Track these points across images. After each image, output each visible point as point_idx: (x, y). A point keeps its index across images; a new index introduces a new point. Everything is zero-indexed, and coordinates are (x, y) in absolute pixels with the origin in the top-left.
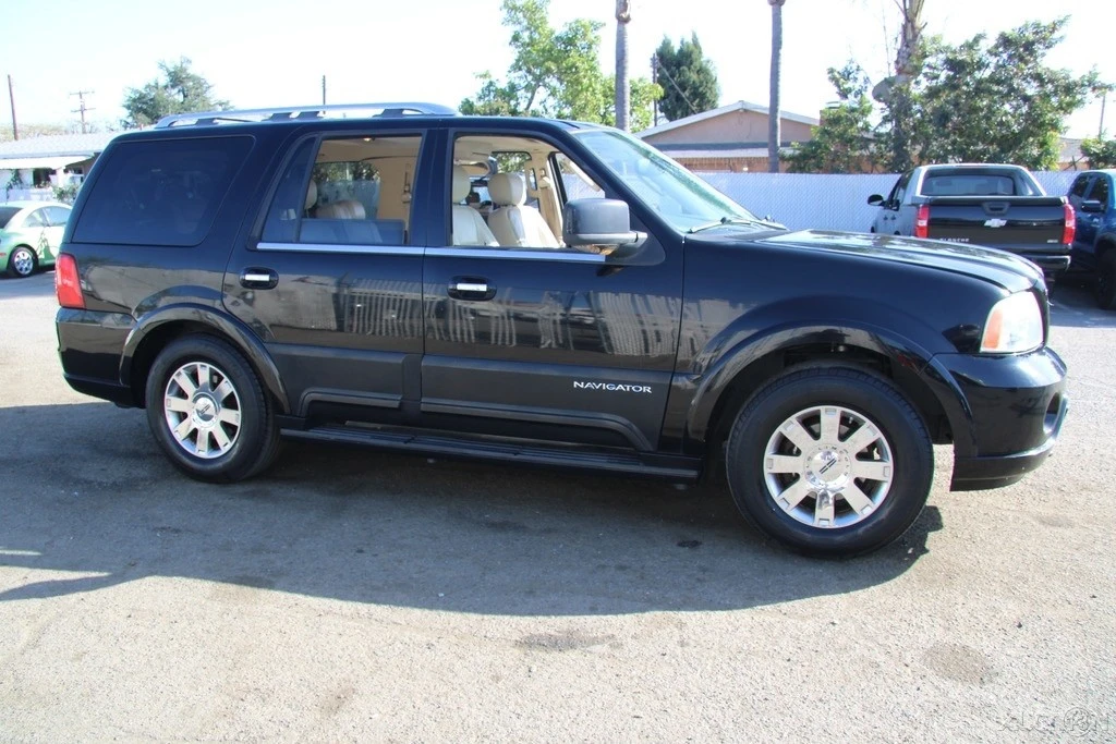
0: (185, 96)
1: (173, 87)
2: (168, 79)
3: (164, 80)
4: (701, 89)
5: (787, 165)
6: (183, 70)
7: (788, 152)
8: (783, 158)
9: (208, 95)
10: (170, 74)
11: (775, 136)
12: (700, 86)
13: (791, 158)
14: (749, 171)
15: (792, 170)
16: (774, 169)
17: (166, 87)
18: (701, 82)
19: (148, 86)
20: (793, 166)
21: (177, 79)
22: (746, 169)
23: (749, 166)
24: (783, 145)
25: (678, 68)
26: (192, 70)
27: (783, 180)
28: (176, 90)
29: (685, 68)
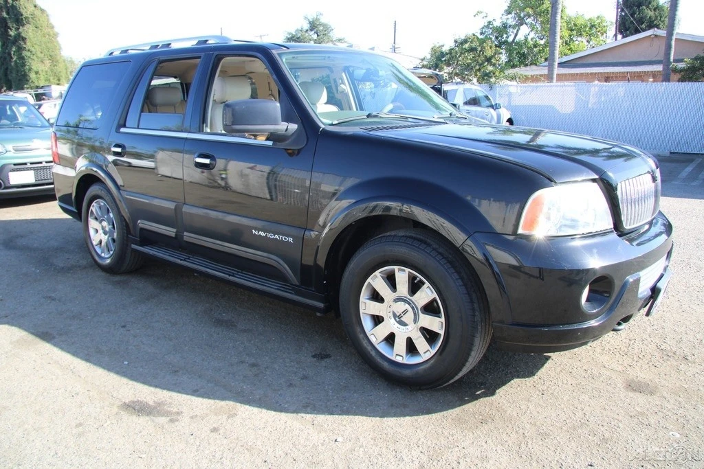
0: (318, 36)
1: (311, 30)
2: (309, 25)
3: (306, 26)
4: (655, 22)
5: (678, 76)
6: (317, 19)
7: (681, 65)
8: (675, 71)
9: (331, 34)
10: (310, 22)
11: (669, 54)
12: (655, 20)
13: (681, 71)
14: (654, 82)
15: (682, 80)
16: (667, 79)
17: (307, 30)
18: (656, 17)
19: (297, 30)
20: (683, 76)
21: (313, 26)
22: (651, 80)
23: (653, 77)
24: (675, 61)
25: (639, 8)
26: (323, 20)
27: (675, 87)
28: (313, 32)
29: (644, 7)
